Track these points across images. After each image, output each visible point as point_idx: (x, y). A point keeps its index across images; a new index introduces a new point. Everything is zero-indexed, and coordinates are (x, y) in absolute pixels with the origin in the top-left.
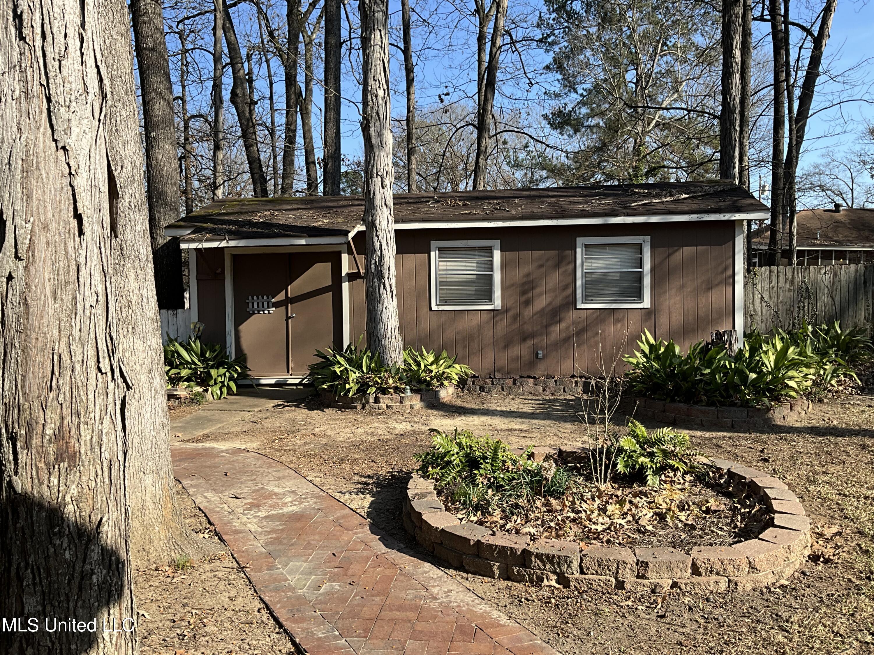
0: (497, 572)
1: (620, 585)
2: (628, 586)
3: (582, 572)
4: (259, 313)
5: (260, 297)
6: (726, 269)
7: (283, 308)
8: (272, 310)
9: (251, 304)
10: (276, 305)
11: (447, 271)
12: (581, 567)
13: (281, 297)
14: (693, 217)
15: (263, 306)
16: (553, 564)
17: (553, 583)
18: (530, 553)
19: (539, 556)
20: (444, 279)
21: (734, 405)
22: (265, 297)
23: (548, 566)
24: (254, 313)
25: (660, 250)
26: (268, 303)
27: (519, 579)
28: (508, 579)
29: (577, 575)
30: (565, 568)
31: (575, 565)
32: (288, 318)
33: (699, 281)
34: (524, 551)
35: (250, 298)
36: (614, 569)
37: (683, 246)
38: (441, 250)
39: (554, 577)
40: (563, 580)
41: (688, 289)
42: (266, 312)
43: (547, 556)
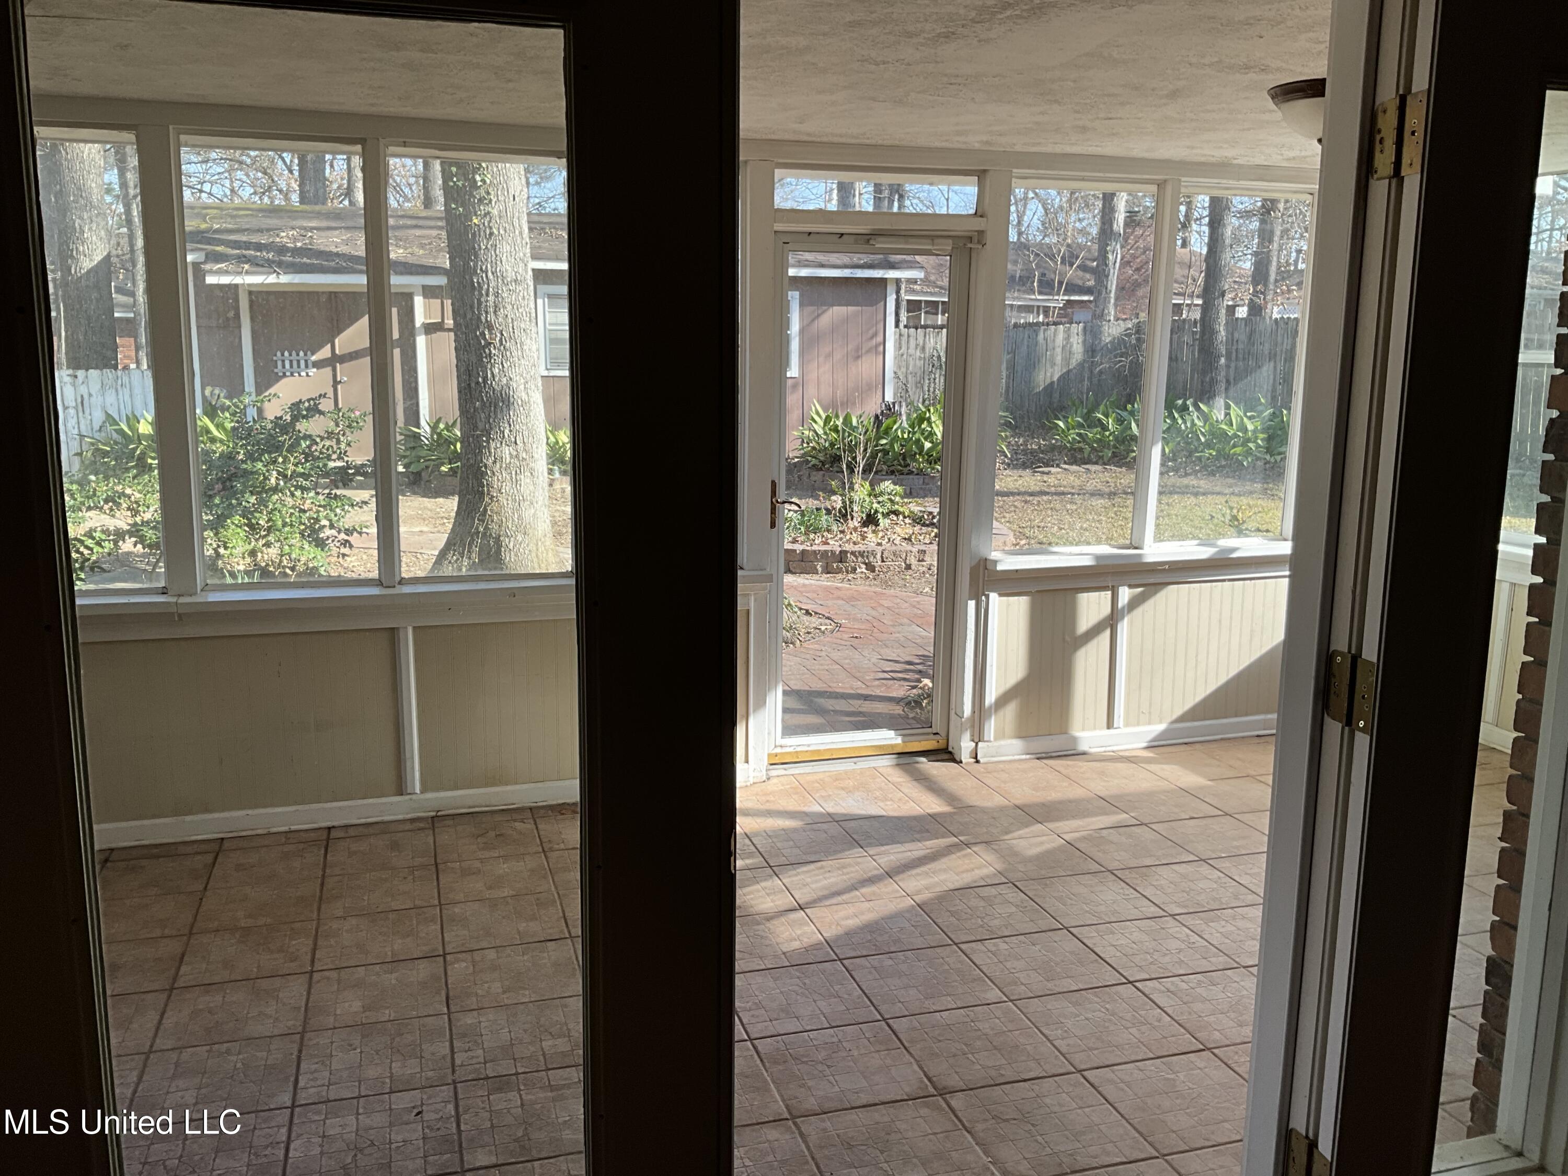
0: (820, 569)
1: (908, 567)
2: (913, 567)
3: (883, 561)
4: (292, 375)
5: (294, 353)
6: (875, 335)
7: (328, 370)
8: (312, 371)
9: (279, 363)
10: (318, 365)
11: (556, 324)
12: (882, 557)
13: (324, 353)
14: (846, 273)
15: (299, 366)
16: (863, 557)
17: (864, 570)
18: (846, 552)
19: (853, 553)
20: (553, 336)
21: (911, 473)
22: (302, 354)
23: (860, 559)
24: (284, 375)
25: (811, 308)
26: (306, 361)
27: (839, 571)
28: (828, 573)
29: (880, 563)
30: (871, 559)
31: (879, 556)
32: (336, 383)
33: (850, 347)
34: (841, 552)
35: (279, 354)
36: (904, 557)
37: (833, 305)
38: (550, 296)
39: (864, 566)
40: (870, 567)
41: (838, 356)
42: (303, 374)
43: (859, 552)
